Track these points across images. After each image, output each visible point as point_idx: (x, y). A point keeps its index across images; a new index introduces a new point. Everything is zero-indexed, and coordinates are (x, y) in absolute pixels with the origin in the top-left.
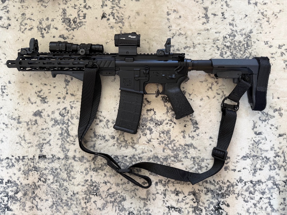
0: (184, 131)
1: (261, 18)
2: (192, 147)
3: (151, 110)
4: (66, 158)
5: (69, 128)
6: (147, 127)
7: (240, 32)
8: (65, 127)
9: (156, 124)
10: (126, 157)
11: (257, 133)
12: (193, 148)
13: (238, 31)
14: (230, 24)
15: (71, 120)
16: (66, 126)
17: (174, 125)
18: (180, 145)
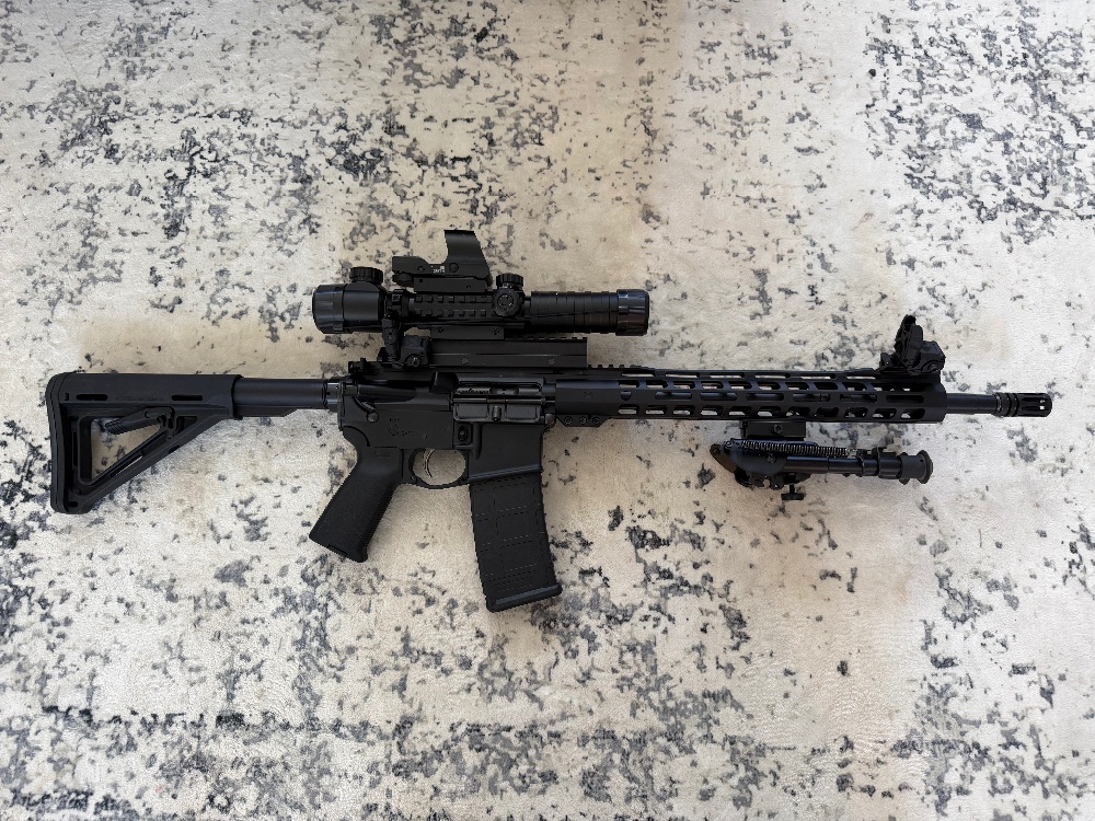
0: (702, 646)
1: (929, 305)
2: (729, 701)
3: (591, 572)
4: (312, 725)
5: (329, 624)
6: (581, 627)
7: (867, 342)
8: (316, 618)
9: (609, 618)
10: (509, 729)
11: (940, 659)
12: (732, 705)
13: (861, 339)
14: (836, 320)
15: (336, 595)
16: (320, 614)
17: (669, 624)
18: (688, 694)
